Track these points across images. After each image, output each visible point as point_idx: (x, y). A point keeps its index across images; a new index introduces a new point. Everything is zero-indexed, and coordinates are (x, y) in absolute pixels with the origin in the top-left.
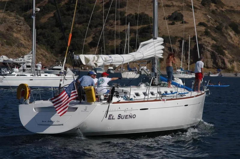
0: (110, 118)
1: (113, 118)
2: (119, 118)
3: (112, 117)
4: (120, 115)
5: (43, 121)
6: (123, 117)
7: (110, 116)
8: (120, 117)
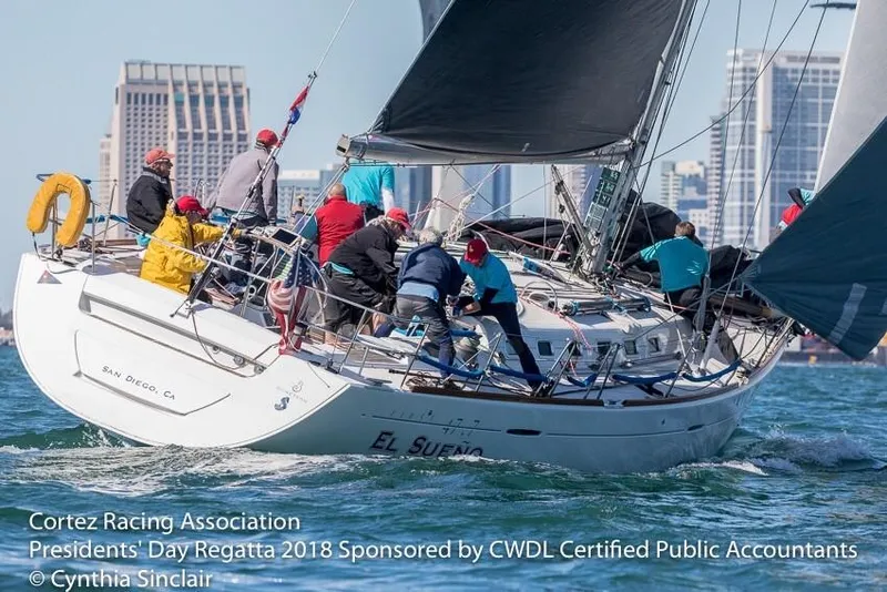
0: (379, 444)
1: (393, 447)
2: (416, 449)
3: (387, 443)
4: (425, 439)
5: (105, 369)
6: (429, 451)
7: (384, 437)
8: (420, 447)
